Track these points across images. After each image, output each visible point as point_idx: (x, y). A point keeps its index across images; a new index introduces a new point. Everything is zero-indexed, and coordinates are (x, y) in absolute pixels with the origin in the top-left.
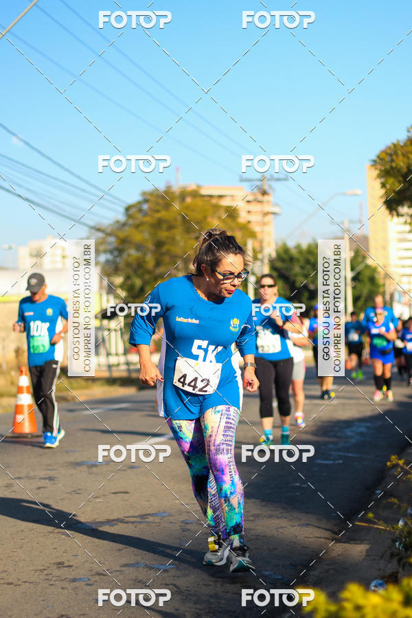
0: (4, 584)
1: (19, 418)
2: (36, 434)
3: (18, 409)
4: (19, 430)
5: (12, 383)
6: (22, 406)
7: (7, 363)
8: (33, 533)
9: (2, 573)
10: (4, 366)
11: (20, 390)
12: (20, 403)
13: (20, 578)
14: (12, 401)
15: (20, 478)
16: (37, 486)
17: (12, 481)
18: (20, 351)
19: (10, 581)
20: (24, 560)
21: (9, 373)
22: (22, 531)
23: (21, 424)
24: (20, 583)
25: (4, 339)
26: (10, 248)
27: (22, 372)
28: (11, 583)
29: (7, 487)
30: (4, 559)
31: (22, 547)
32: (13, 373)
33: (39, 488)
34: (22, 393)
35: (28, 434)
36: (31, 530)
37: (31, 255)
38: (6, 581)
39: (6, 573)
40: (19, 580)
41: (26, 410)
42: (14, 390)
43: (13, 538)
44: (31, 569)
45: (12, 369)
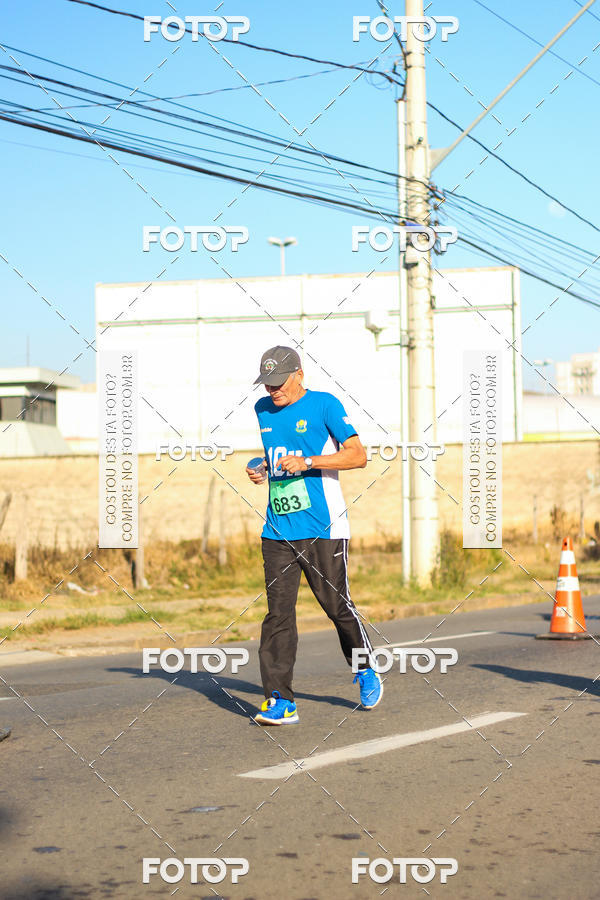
0: (545, 850)
1: (560, 612)
2: (584, 635)
3: (559, 598)
4: (559, 629)
5: (547, 560)
6: (565, 593)
7: (540, 530)
8: (584, 780)
9: (540, 834)
10: (536, 535)
11: (562, 571)
12: (561, 589)
13: (566, 842)
14: (549, 587)
15: (563, 698)
16: (588, 712)
17: (552, 702)
18: (559, 515)
19: (553, 847)
20: (573, 818)
21: (544, 546)
22: (568, 775)
23: (563, 620)
24: (567, 850)
25: (535, 497)
26: (545, 364)
27: (566, 544)
28: (554, 851)
29: (546, 710)
30: (543, 814)
31: (568, 799)
32: (548, 545)
33: (591, 714)
34: (566, 575)
35: (573, 634)
36: (581, 775)
37: (576, 375)
38: (546, 847)
39: (546, 835)
40: (565, 846)
41: (570, 600)
42: (550, 570)
43: (555, 785)
44: (582, 831)
45: (546, 539)
